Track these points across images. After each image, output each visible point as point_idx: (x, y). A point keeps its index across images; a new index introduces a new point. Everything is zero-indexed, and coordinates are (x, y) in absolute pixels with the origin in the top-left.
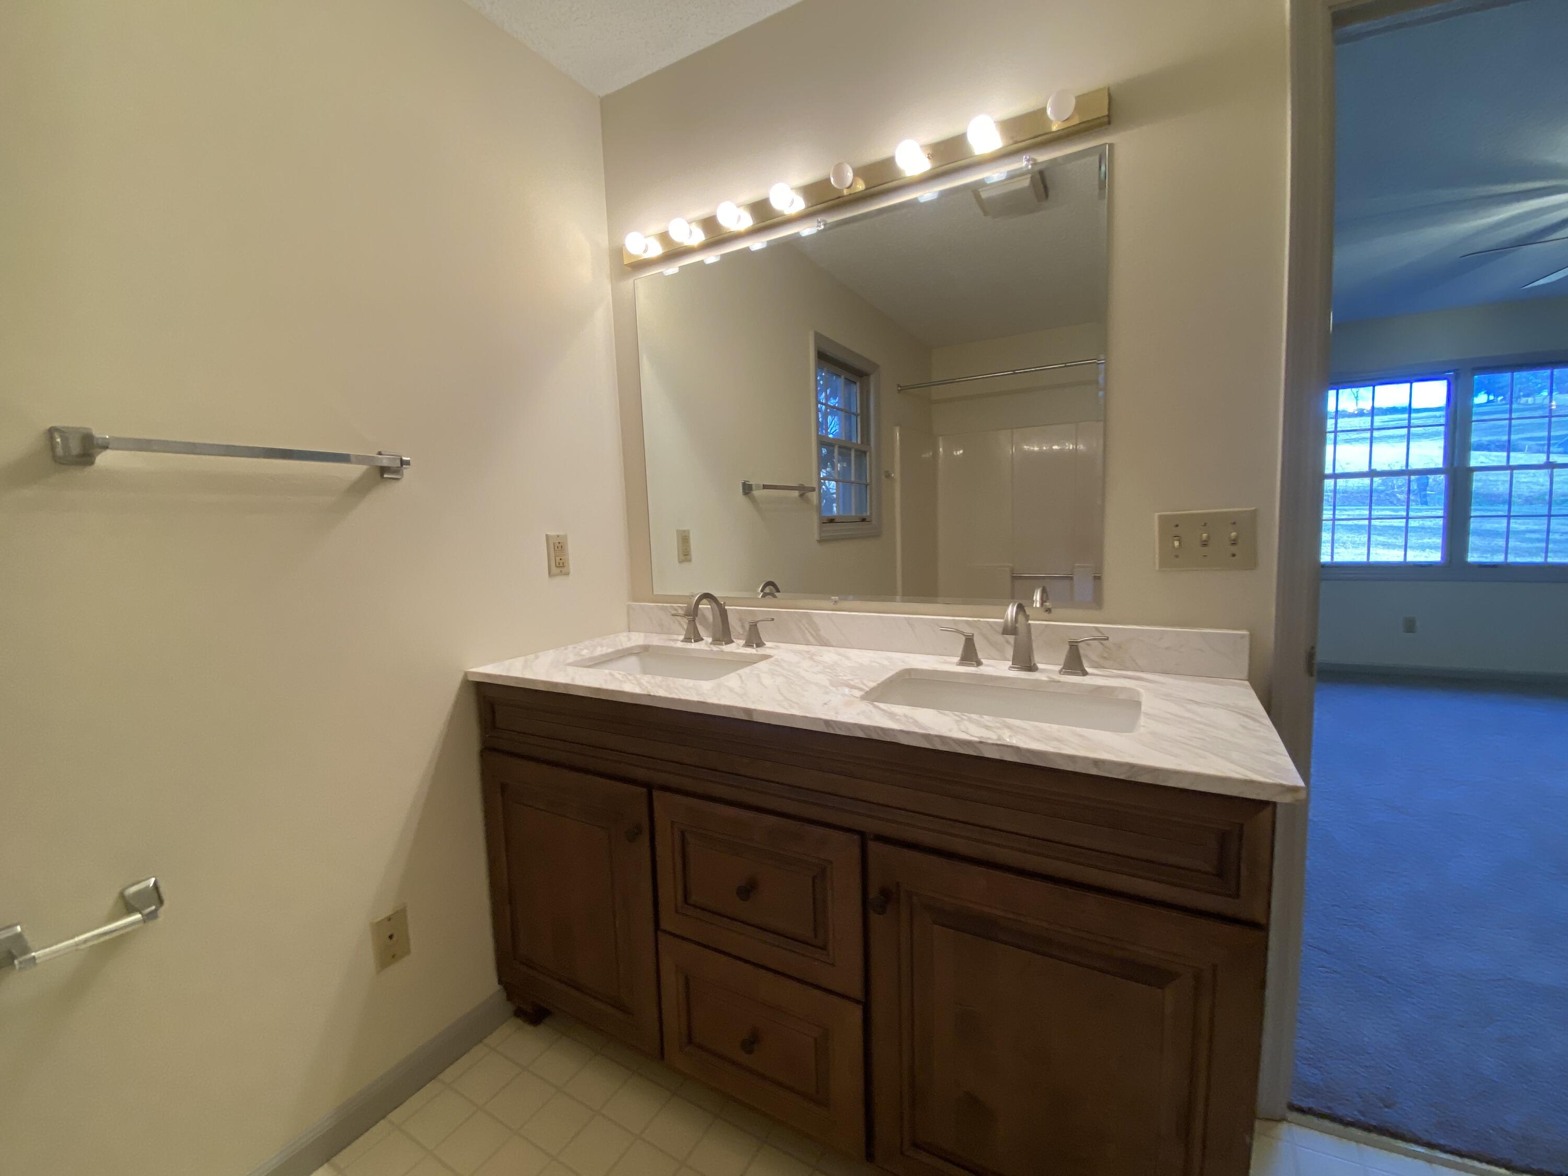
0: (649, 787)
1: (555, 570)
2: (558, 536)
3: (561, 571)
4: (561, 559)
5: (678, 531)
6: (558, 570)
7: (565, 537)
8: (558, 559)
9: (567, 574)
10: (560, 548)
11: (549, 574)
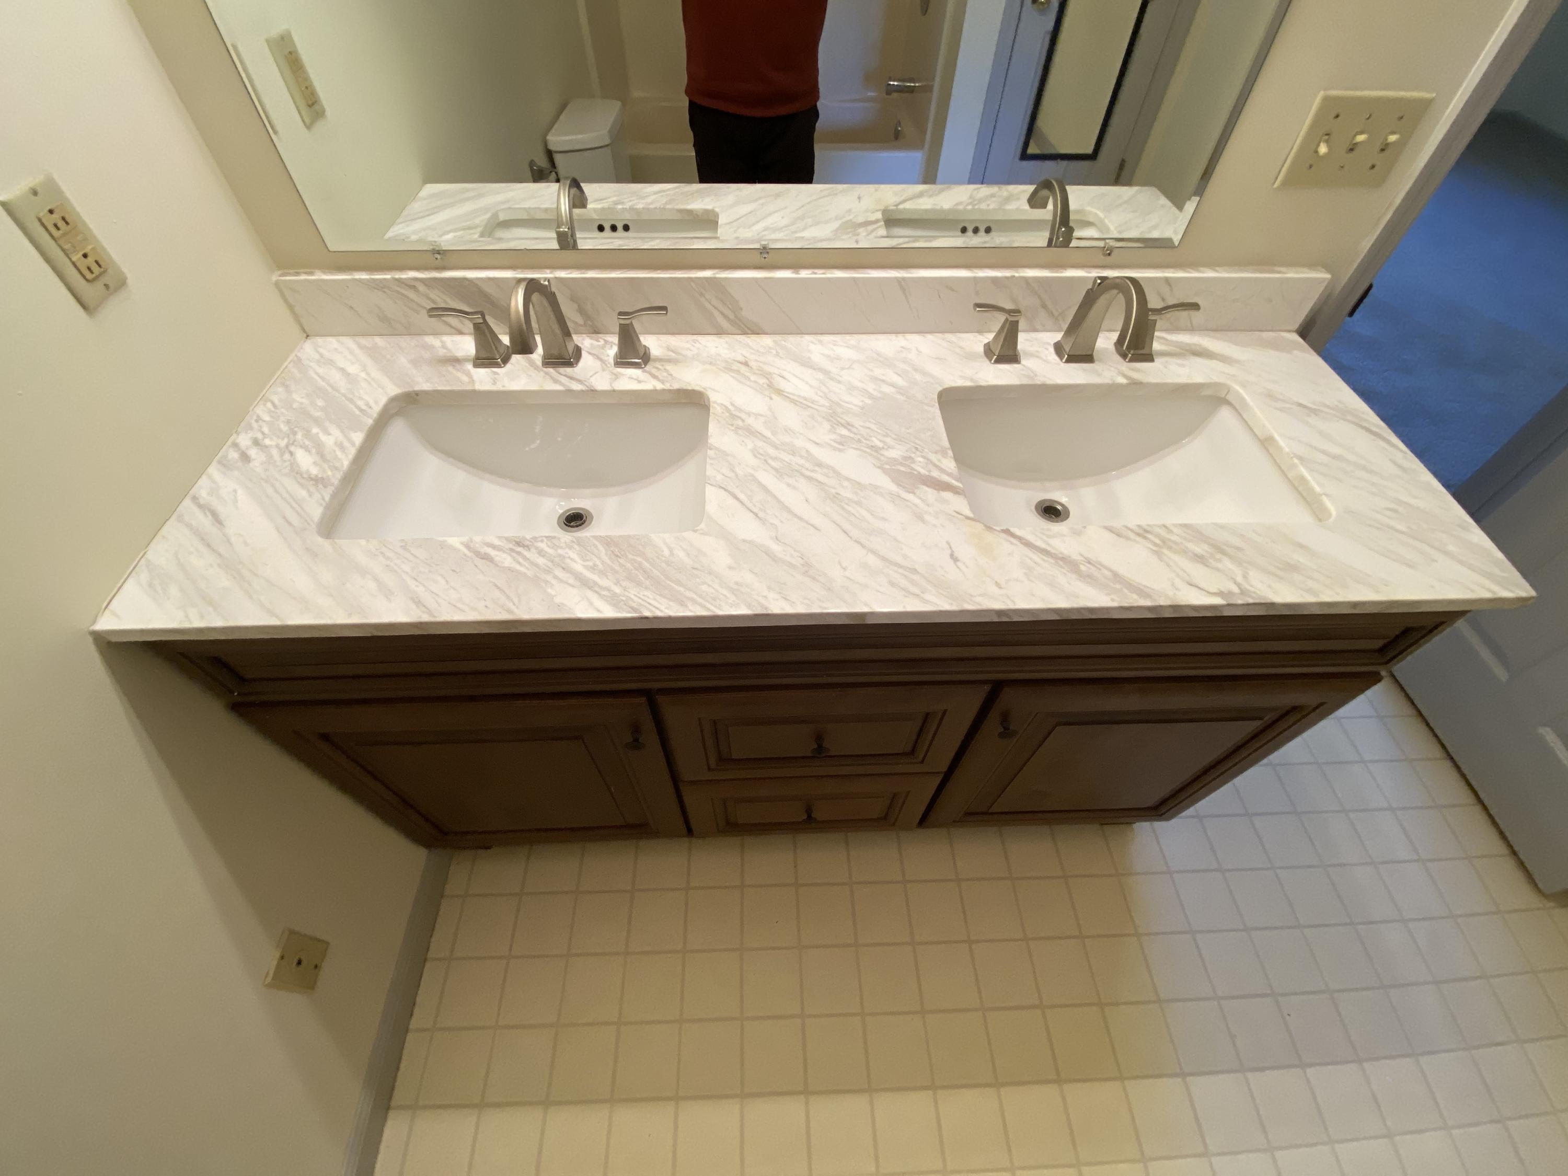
0: (649, 695)
1: (89, 291)
2: (35, 193)
3: (106, 286)
4: (85, 256)
5: (268, 41)
6: (99, 285)
7: (51, 186)
8: (77, 257)
9: (122, 283)
10: (61, 224)
11: (84, 306)
